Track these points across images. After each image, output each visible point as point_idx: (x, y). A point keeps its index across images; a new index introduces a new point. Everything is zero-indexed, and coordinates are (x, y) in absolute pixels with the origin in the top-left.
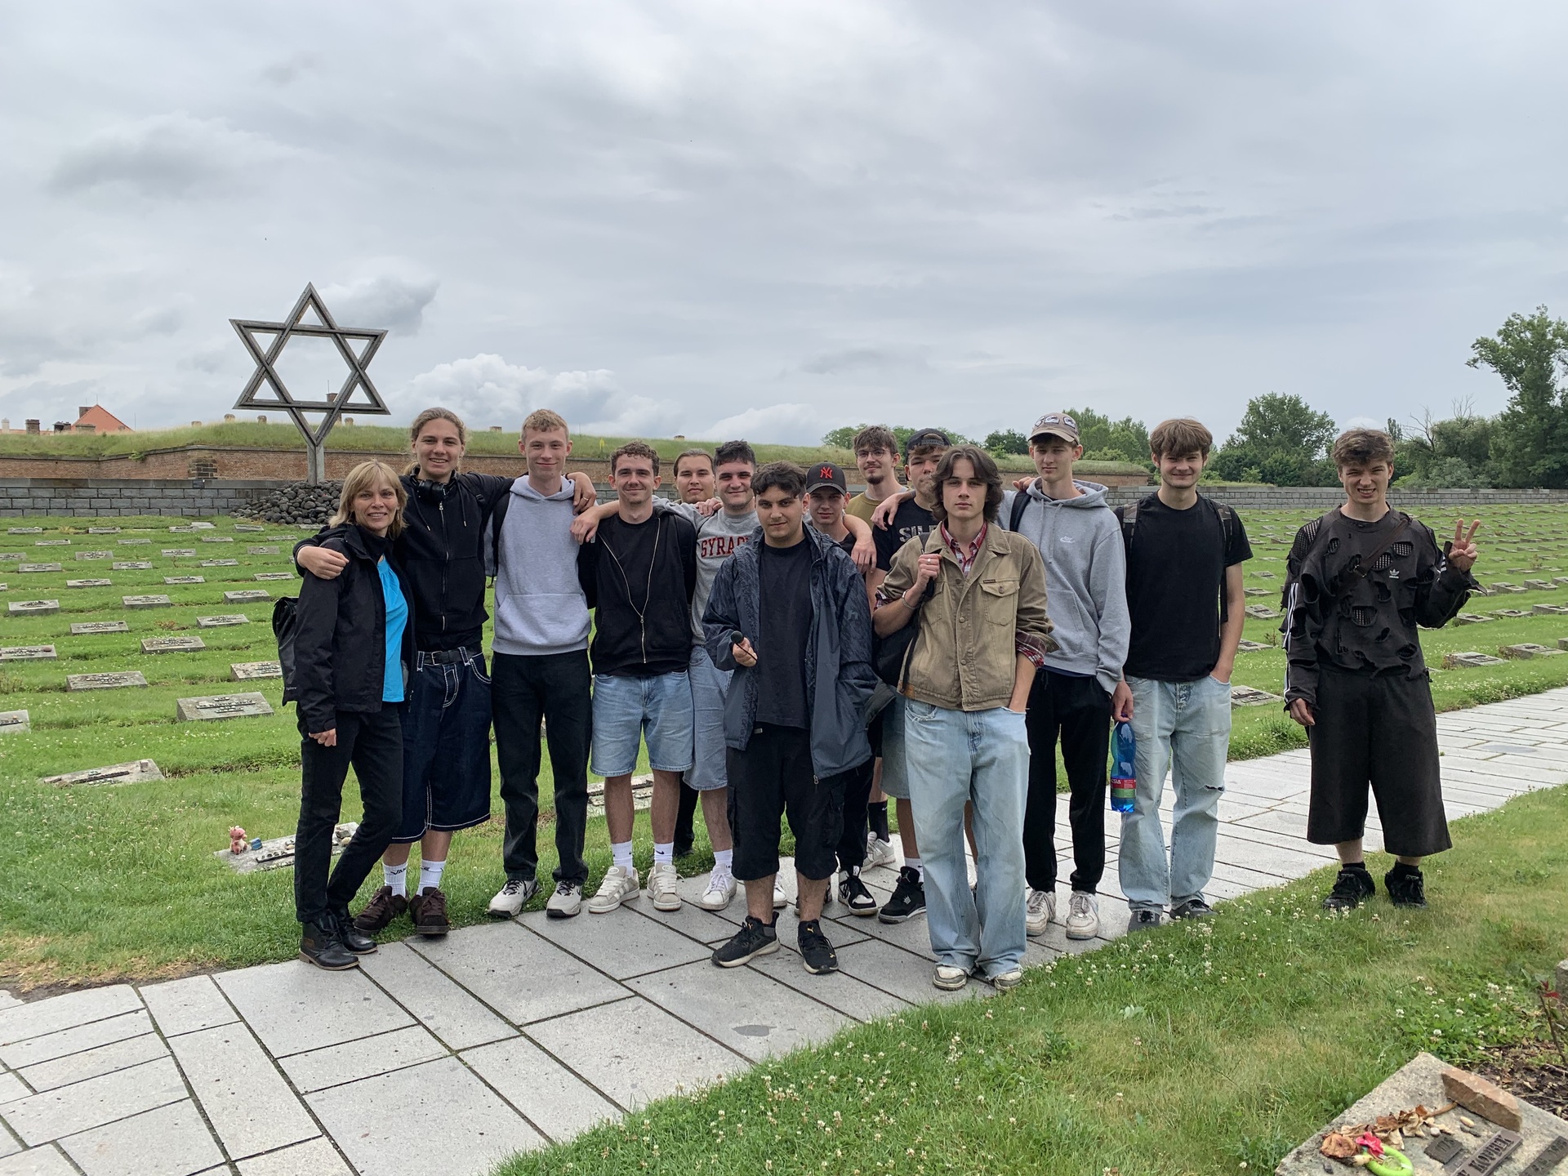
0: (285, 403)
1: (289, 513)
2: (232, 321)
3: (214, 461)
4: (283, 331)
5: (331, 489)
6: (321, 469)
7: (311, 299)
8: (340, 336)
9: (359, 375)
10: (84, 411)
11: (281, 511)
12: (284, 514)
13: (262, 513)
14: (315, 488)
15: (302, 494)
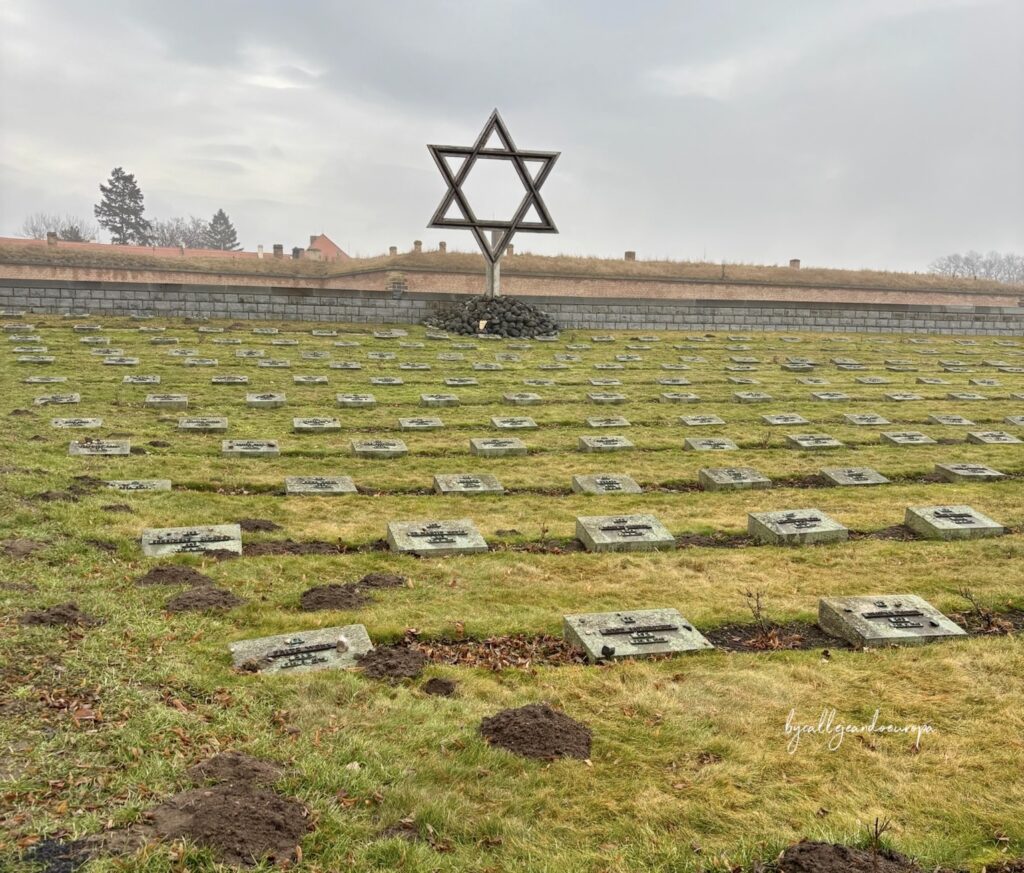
0: (471, 223)
1: (469, 324)
2: (430, 147)
3: (406, 280)
4: (472, 154)
5: (505, 303)
6: (497, 284)
7: (495, 125)
8: (518, 158)
9: (533, 197)
10: (313, 239)
11: (463, 322)
12: (465, 325)
13: (447, 323)
14: (492, 301)
15: (481, 306)
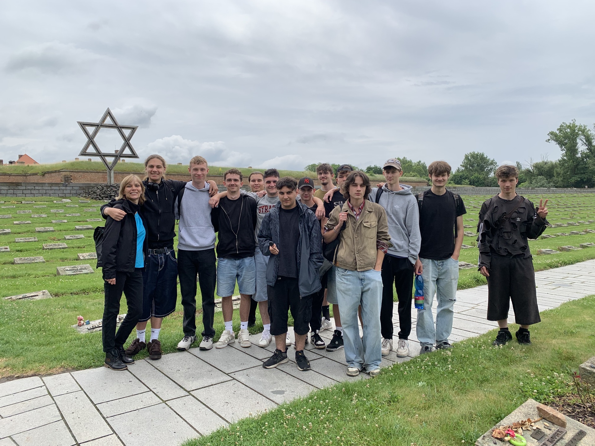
0: (99, 154)
1: (100, 196)
2: (78, 122)
3: (71, 176)
4: (98, 126)
5: (116, 187)
6: (112, 179)
7: (108, 114)
8: (120, 128)
9: (127, 143)
10: (20, 156)
11: (97, 195)
13: (90, 196)
14: (110, 186)
15: (105, 188)
